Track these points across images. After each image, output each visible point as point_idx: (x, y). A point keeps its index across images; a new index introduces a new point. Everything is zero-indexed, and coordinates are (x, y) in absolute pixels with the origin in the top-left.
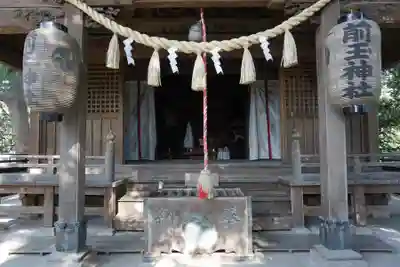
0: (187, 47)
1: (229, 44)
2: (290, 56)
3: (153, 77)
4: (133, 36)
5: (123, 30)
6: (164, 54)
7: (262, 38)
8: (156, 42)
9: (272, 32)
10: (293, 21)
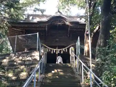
0: (56, 50)
1: (60, 49)
2: (66, 51)
3: (52, 52)
4: (50, 48)
5: (49, 48)
6: (53, 50)
7: (64, 49)
8: (52, 49)
9: (65, 48)
10: (67, 47)
